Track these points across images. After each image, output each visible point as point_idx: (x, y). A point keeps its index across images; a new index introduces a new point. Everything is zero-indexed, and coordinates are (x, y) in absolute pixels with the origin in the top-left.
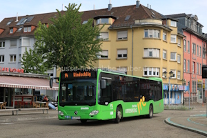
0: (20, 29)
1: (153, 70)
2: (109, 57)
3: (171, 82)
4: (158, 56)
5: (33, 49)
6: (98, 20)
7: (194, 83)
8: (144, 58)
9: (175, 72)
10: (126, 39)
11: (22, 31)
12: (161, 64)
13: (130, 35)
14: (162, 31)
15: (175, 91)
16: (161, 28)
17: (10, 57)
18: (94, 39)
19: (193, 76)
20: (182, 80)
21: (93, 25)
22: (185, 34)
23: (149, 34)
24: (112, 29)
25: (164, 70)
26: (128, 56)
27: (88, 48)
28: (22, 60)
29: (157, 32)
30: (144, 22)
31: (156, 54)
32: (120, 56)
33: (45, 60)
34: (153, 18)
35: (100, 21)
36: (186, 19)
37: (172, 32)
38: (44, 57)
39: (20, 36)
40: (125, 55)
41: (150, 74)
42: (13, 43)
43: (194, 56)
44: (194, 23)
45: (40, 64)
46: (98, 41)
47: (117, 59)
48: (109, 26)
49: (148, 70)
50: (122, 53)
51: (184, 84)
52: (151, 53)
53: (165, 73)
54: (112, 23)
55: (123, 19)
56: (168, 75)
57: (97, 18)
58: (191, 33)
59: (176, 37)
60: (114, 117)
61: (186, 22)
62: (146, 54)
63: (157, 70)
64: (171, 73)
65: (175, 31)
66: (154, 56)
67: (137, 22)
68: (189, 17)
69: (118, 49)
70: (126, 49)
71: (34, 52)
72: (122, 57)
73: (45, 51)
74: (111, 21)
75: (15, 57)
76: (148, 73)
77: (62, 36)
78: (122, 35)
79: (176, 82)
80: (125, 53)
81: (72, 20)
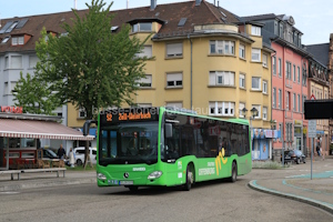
0: (5, 41)
1: (224, 106)
2: (153, 86)
3: (254, 124)
4: (232, 84)
6: (135, 26)
7: (289, 125)
8: (210, 87)
9: (259, 109)
10: (180, 56)
11: (9, 43)
12: (236, 95)
13: (186, 49)
14: (238, 43)
15: (260, 139)
16: (237, 39)
19: (288, 114)
20: (271, 122)
22: (274, 47)
23: (217, 48)
24: (157, 40)
25: (242, 106)
26: (184, 83)
27: (124, 72)
29: (230, 44)
30: (209, 29)
31: (228, 80)
32: (171, 83)
34: (224, 23)
35: (137, 27)
36: (276, 22)
37: (253, 45)
39: (6, 52)
40: (179, 83)
41: (220, 111)
43: (289, 83)
47: (166, 89)
48: (153, 36)
49: (217, 106)
50: (175, 78)
51: (274, 128)
52: (220, 79)
53: (244, 110)
54: (157, 31)
56: (249, 114)
57: (133, 23)
58: (284, 44)
59: (259, 52)
61: (276, 28)
62: (213, 80)
63: (230, 106)
64: (253, 110)
65: (259, 43)
66: (226, 83)
67: (198, 29)
68: (280, 20)
69: (168, 73)
70: (181, 72)
72: (175, 86)
74: (156, 27)
76: (216, 111)
77: (83, 55)
78: (174, 50)
79: (261, 124)
80: (179, 79)
81: (98, 28)
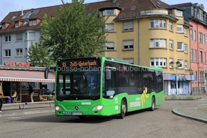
0: (25, 23)
1: (160, 61)
2: (115, 49)
3: (178, 72)
4: (165, 47)
5: (38, 42)
7: (202, 73)
8: (151, 49)
9: (182, 62)
10: (132, 30)
12: (168, 54)
13: (135, 25)
14: (168, 21)
15: (183, 82)
16: (167, 18)
17: (16, 51)
18: (100, 31)
19: (201, 65)
20: (190, 70)
21: (99, 16)
22: (191, 23)
23: (155, 25)
24: (117, 20)
25: (171, 60)
26: (134, 46)
27: (94, 40)
28: (28, 54)
29: (163, 22)
30: (149, 13)
31: (162, 44)
32: (126, 47)
33: (51, 53)
34: (159, 8)
35: (105, 12)
36: (192, 8)
37: (178, 22)
38: (49, 51)
39: (26, 30)
40: (132, 47)
41: (157, 64)
42: (19, 37)
43: (201, 46)
44: (201, 12)
45: (46, 58)
46: (103, 32)
47: (123, 51)
48: (114, 18)
49: (155, 61)
50: (129, 44)
51: (191, 74)
52: (157, 44)
53: (172, 63)
54: (117, 14)
55: (128, 10)
56: (175, 65)
57: (102, 10)
58: (197, 22)
59: (182, 26)
60: (119, 112)
61: (192, 11)
62: (152, 45)
63: (164, 61)
64: (178, 63)
65: (181, 20)
66: (160, 46)
67: (143, 12)
68: (195, 6)
69: (124, 41)
70: (133, 40)
71: (40, 45)
72: (129, 49)
73: (51, 44)
74: (117, 12)
75: (21, 51)
76: (155, 64)
77: (68, 29)
78: (128, 26)
79: (183, 72)
80: (131, 44)
81: (77, 12)
